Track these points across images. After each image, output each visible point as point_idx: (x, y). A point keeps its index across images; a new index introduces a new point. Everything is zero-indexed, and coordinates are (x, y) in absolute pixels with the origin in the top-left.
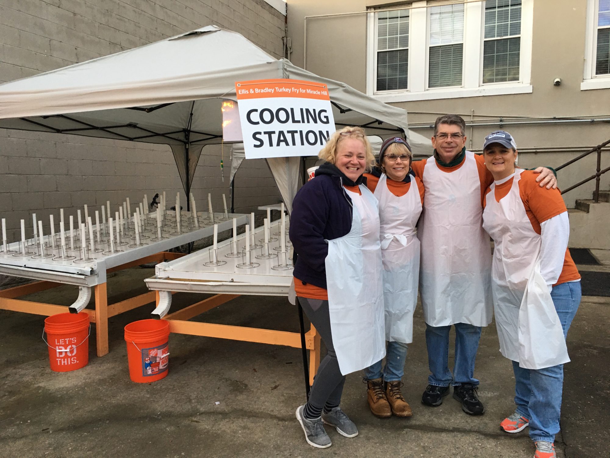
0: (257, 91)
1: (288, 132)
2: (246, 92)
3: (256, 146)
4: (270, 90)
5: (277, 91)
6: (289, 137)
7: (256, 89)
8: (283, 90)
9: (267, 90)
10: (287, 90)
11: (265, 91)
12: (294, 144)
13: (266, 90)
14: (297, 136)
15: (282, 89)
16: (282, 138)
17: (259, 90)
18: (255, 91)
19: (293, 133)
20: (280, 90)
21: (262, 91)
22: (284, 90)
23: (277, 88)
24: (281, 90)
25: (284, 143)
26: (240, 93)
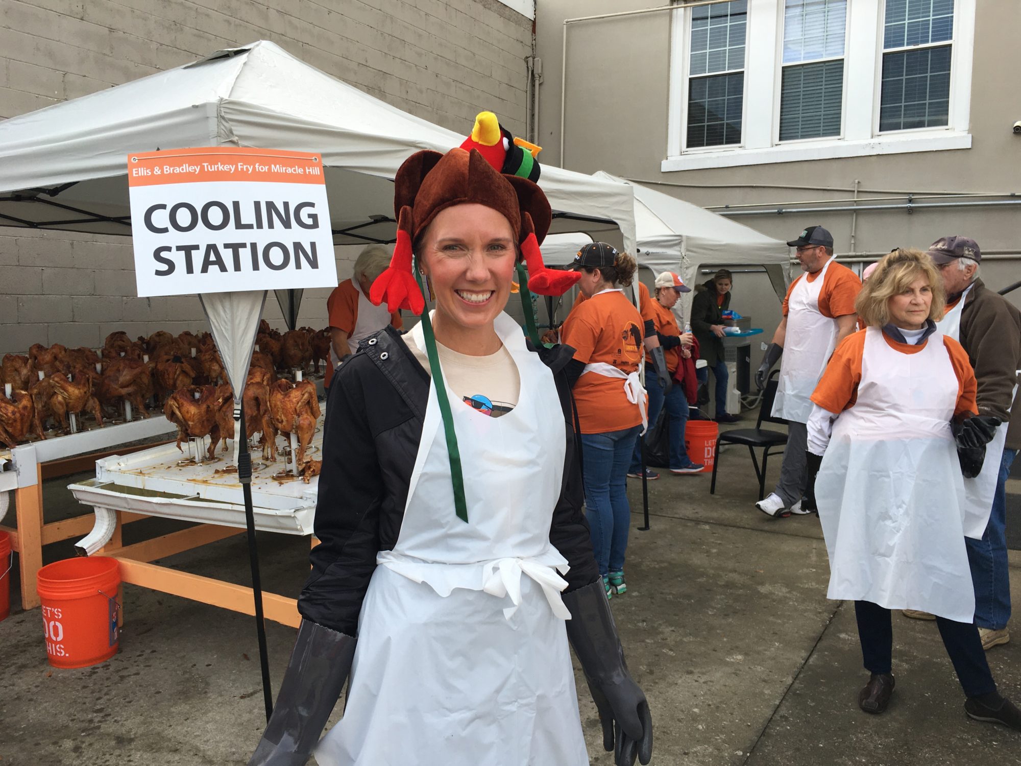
0: (167, 170)
1: (227, 246)
2: (147, 173)
3: (158, 273)
4: (191, 169)
5: (206, 170)
6: (227, 256)
7: (165, 167)
8: (218, 168)
9: (186, 168)
10: (226, 168)
11: (183, 169)
12: (237, 268)
13: (184, 167)
14: (245, 255)
15: (216, 166)
16: (212, 258)
17: (172, 169)
18: (162, 171)
19: (235, 248)
20: (211, 168)
21: (178, 170)
22: (221, 168)
23: (205, 164)
24: (214, 168)
25: (216, 267)
26: (136, 174)
